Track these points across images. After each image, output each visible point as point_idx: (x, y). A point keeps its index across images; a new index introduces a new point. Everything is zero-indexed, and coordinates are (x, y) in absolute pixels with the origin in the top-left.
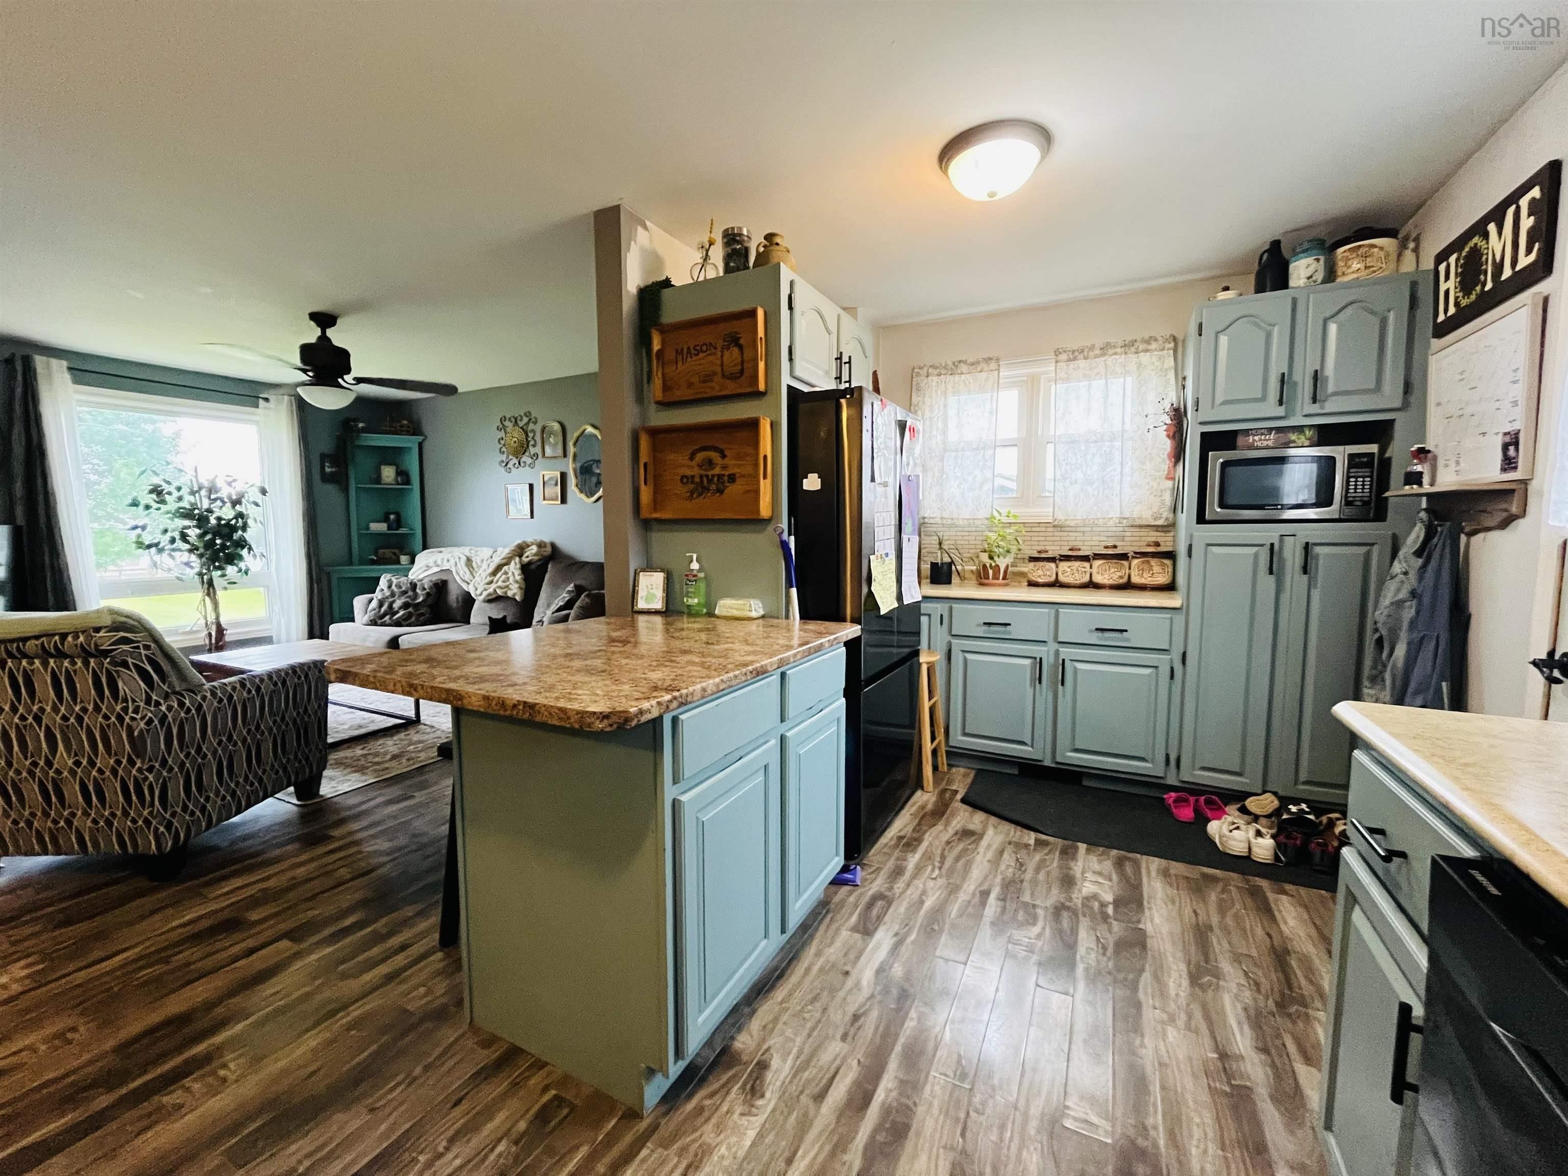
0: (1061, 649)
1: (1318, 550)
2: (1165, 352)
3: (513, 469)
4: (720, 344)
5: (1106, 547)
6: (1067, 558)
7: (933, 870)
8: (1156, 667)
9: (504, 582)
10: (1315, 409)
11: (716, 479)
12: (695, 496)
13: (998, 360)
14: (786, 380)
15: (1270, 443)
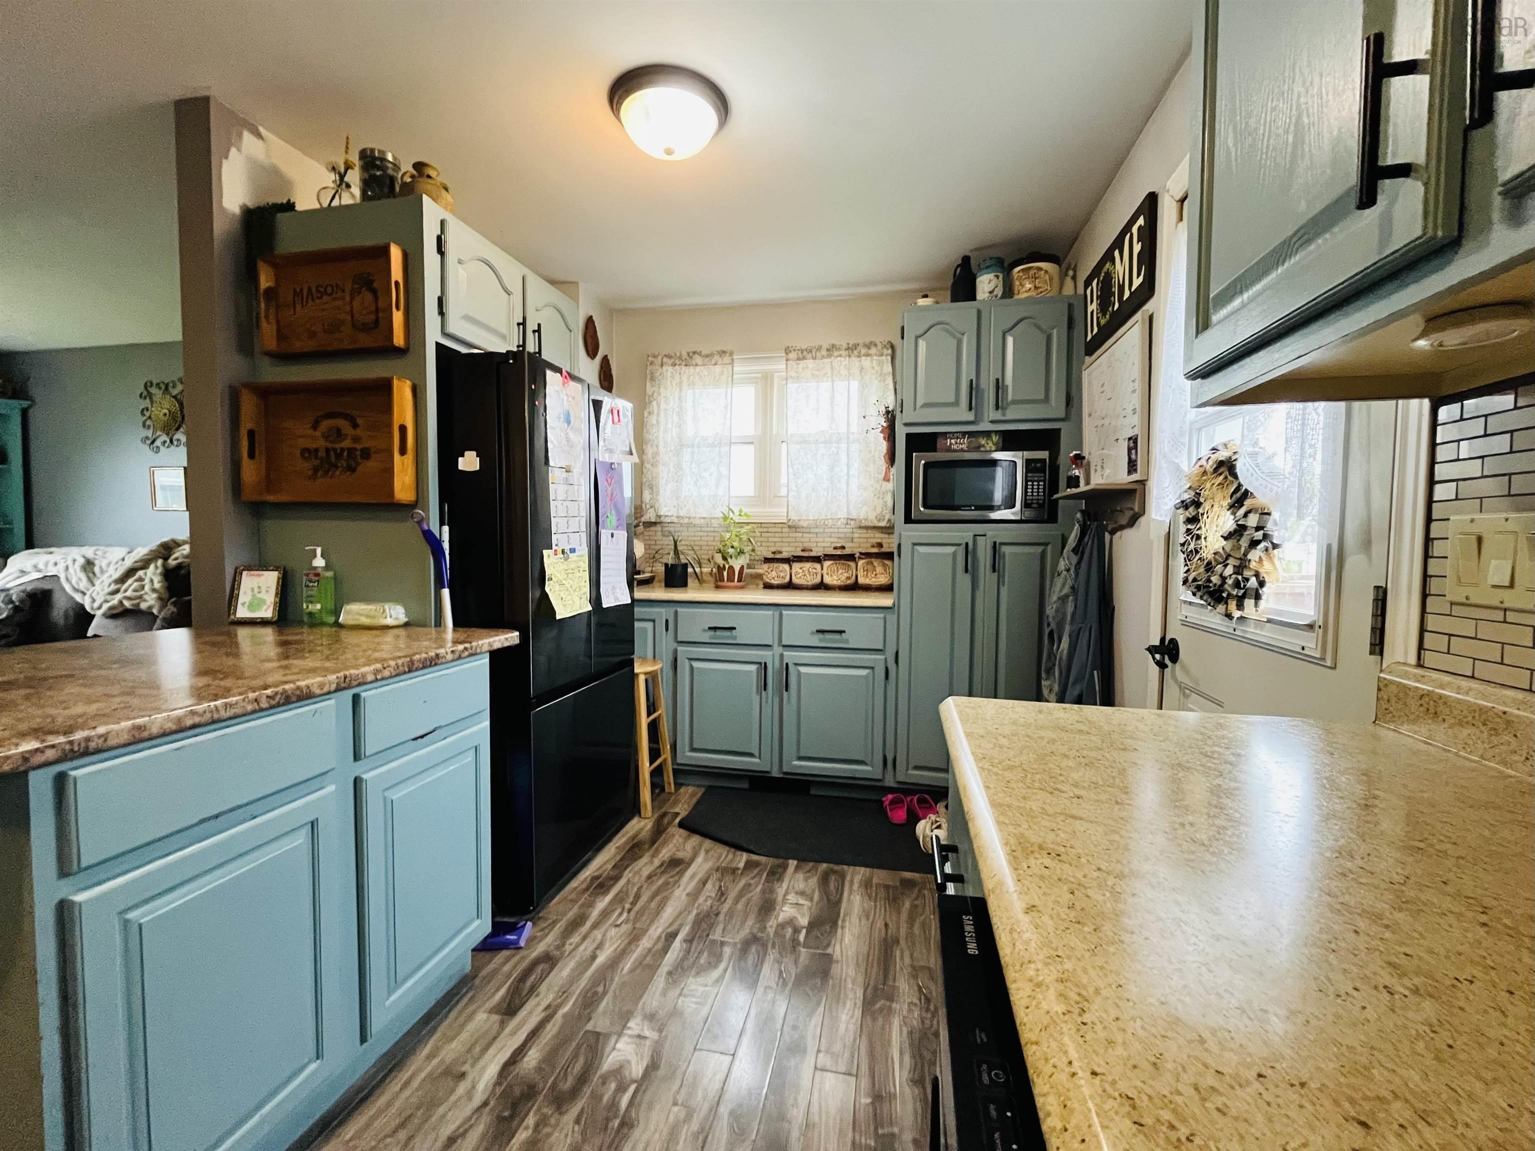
0: (785, 653)
1: (1006, 549)
2: (884, 357)
3: (162, 448)
4: (348, 286)
5: (835, 548)
6: (799, 559)
7: (621, 914)
8: (872, 668)
9: (135, 591)
10: (998, 416)
11: (345, 454)
12: (320, 473)
13: (731, 354)
14: (433, 335)
15: (964, 447)
